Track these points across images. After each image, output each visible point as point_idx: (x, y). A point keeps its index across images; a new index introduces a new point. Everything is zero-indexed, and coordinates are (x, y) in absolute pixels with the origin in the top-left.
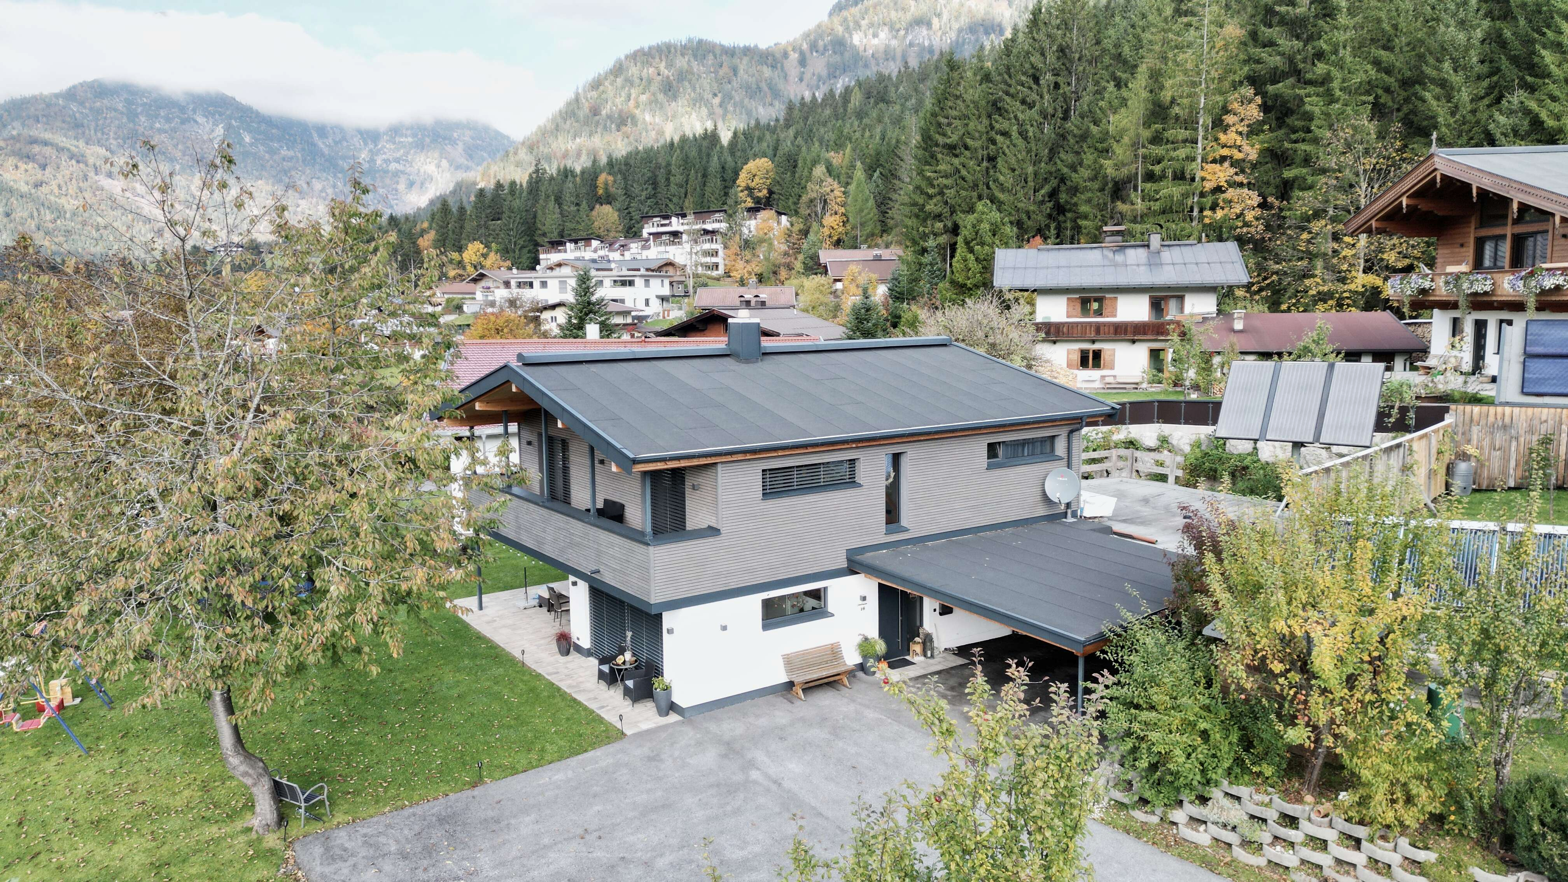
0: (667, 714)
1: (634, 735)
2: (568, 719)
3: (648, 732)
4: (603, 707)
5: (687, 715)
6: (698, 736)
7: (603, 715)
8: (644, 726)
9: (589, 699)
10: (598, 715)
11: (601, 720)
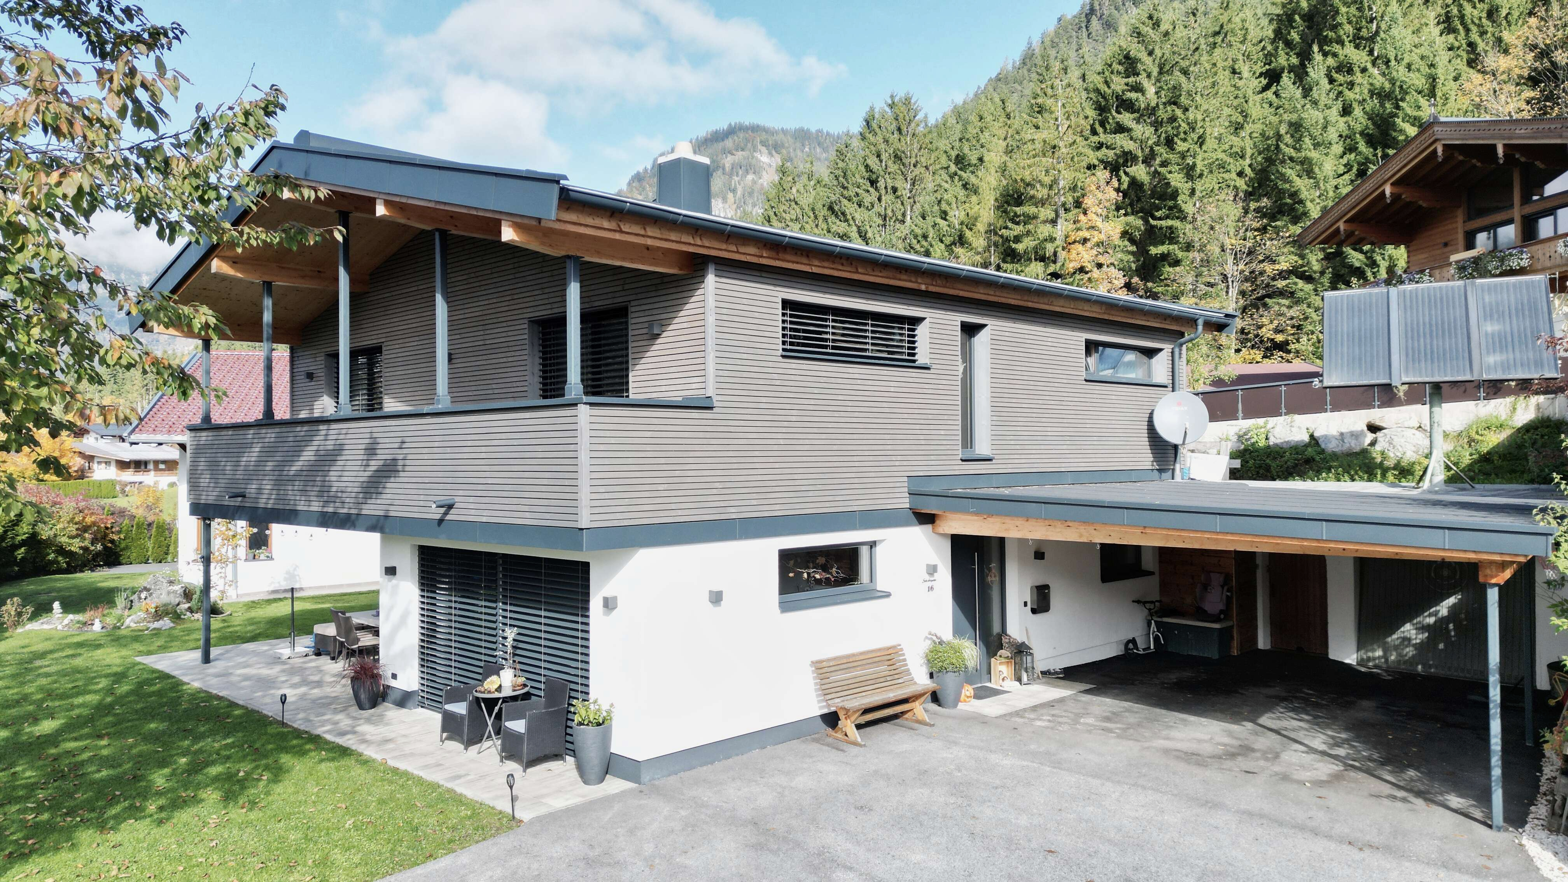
0: (602, 780)
1: (539, 819)
2: (381, 802)
3: (570, 812)
4: (459, 777)
5: (645, 777)
6: (683, 813)
7: (459, 790)
8: (559, 803)
9: (426, 767)
10: (450, 791)
11: (459, 800)
